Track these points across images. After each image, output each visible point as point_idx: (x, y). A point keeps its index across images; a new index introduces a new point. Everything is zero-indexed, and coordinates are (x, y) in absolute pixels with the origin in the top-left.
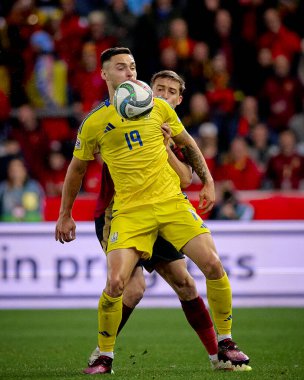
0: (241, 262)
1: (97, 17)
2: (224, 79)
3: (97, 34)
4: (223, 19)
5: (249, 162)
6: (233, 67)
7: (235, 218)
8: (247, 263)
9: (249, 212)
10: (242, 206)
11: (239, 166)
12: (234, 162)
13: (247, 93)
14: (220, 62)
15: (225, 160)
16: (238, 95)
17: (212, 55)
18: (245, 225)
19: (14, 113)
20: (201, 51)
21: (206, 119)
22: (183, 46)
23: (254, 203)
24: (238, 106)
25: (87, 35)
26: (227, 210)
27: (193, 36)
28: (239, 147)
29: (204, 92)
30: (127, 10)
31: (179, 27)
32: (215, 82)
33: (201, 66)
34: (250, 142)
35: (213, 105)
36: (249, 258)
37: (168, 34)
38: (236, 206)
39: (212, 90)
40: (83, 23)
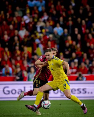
0: (83, 90)
1: (51, 36)
2: (79, 49)
3: (51, 39)
4: (79, 36)
5: (85, 67)
6: (81, 47)
7: (82, 80)
8: (85, 90)
9: (85, 79)
10: (83, 77)
11: (83, 68)
12: (82, 67)
13: (85, 52)
14: (79, 45)
15: (80, 67)
16: (82, 53)
17: (77, 44)
18: (84, 81)
19: (33, 57)
20: (74, 43)
21: (75, 58)
22: (70, 42)
23: (86, 77)
24: (82, 55)
25: (49, 40)
26: (80, 78)
27: (73, 40)
28: (83, 64)
29: (75, 52)
30: (57, 34)
31: (69, 38)
32: (78, 50)
33: (74, 46)
34: (85, 63)
35: (77, 55)
36: (85, 89)
37: (67, 39)
38: (82, 77)
39: (77, 52)
40: (48, 37)
